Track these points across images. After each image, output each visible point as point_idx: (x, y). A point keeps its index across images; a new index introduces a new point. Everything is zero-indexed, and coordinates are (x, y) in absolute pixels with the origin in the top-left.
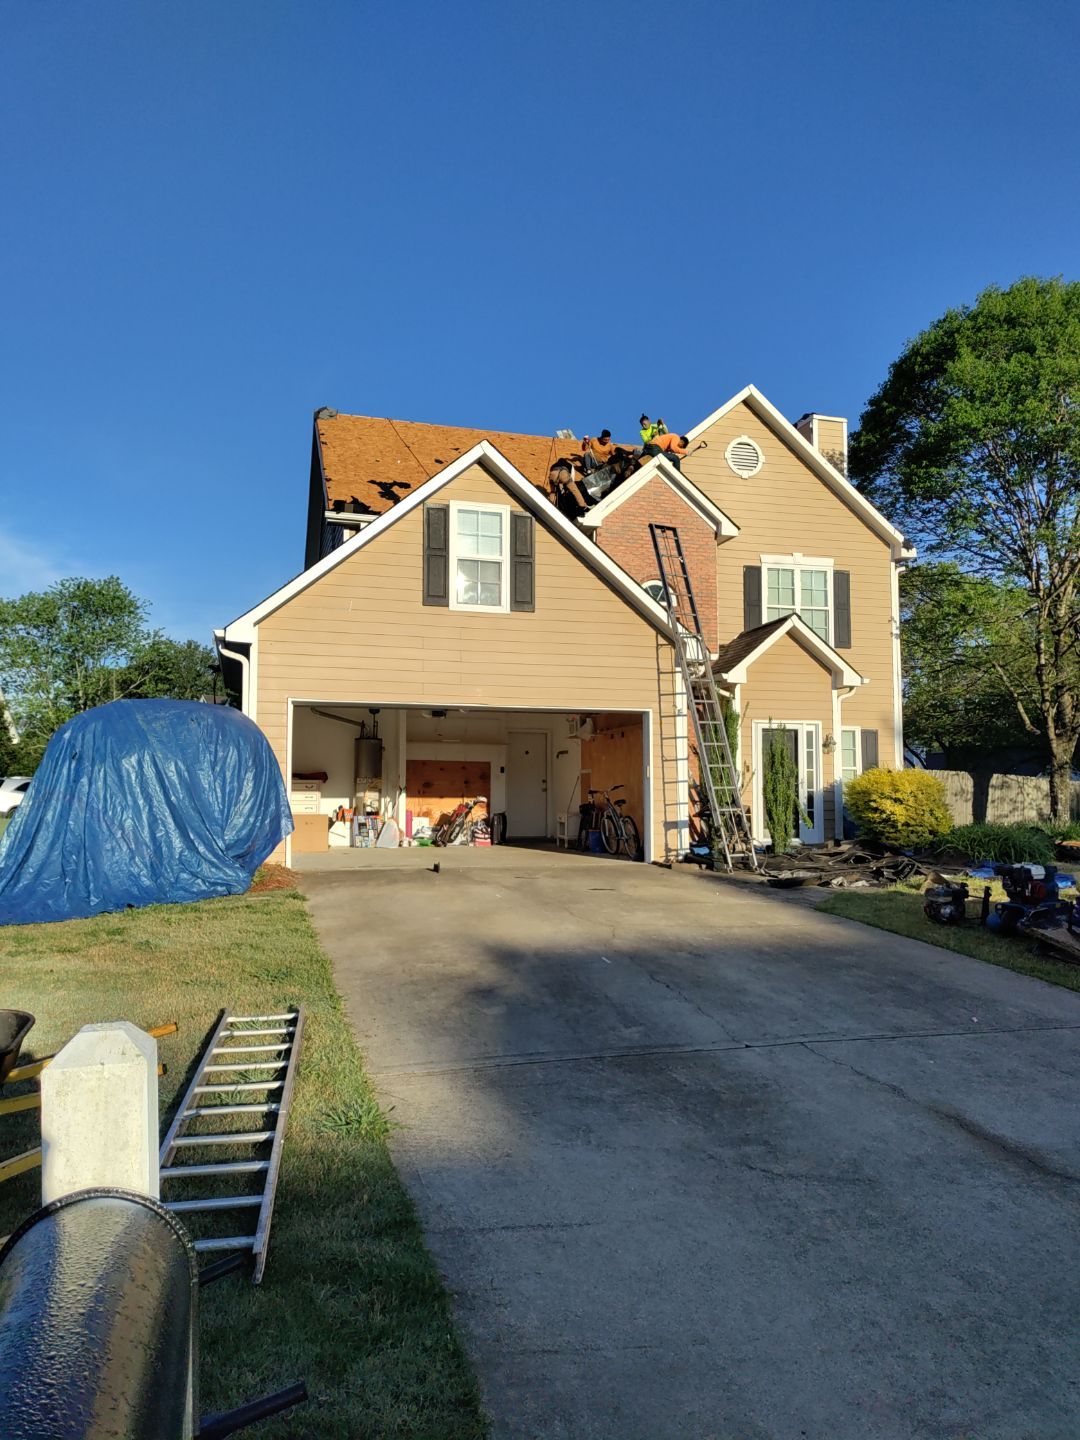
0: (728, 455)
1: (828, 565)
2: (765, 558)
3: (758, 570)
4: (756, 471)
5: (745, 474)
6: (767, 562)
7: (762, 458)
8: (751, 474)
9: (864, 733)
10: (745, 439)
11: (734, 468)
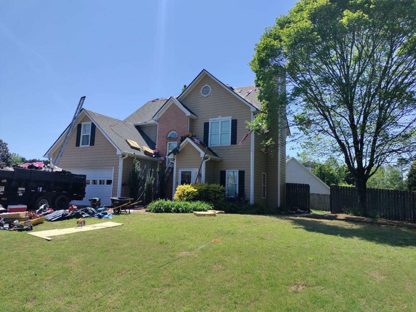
0: (201, 91)
1: (229, 119)
2: (210, 119)
3: (208, 123)
4: (209, 94)
5: (205, 96)
6: (211, 121)
7: (211, 90)
8: (207, 95)
9: (240, 172)
10: (206, 85)
11: (203, 95)
